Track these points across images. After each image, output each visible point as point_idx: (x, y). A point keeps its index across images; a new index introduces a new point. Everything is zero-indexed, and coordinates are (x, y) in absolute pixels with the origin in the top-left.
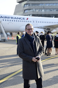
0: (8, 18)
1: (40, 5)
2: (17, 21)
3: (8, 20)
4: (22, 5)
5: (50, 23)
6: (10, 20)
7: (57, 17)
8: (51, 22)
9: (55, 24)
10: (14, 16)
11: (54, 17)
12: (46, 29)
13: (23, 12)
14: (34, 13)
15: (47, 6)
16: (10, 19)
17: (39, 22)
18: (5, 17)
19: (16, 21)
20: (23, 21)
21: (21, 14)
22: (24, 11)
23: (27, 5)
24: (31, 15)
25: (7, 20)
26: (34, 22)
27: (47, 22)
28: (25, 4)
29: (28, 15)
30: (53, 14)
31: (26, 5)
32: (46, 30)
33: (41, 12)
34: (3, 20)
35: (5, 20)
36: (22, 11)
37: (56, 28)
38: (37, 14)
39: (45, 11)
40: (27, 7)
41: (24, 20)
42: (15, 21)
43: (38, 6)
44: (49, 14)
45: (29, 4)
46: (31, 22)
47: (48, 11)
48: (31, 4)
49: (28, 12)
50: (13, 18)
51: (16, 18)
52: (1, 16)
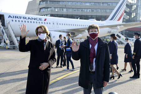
0: (19, 18)
1: (61, 3)
2: (31, 22)
3: (19, 21)
4: (37, 2)
5: (75, 25)
6: (22, 21)
7: (82, 19)
9: (81, 27)
10: (28, 16)
11: (80, 19)
13: (38, 11)
15: (70, 4)
16: (22, 19)
17: (60, 24)
19: (30, 22)
20: (39, 23)
21: (35, 14)
22: (39, 9)
23: (44, 3)
24: (50, 15)
25: (17, 21)
26: (53, 24)
27: (70, 25)
28: (40, 1)
29: (45, 15)
30: (77, 15)
31: (41, 3)
33: (62, 11)
34: (13, 21)
35: (14, 21)
37: (82, 33)
38: (57, 15)
39: (67, 10)
40: (44, 5)
41: (41, 22)
42: (28, 22)
43: (57, 4)
44: (72, 15)
45: (46, 1)
46: (50, 23)
47: (71, 10)
48: (49, 1)
49: (45, 11)
50: (26, 18)
51: (30, 19)
52: (10, 16)
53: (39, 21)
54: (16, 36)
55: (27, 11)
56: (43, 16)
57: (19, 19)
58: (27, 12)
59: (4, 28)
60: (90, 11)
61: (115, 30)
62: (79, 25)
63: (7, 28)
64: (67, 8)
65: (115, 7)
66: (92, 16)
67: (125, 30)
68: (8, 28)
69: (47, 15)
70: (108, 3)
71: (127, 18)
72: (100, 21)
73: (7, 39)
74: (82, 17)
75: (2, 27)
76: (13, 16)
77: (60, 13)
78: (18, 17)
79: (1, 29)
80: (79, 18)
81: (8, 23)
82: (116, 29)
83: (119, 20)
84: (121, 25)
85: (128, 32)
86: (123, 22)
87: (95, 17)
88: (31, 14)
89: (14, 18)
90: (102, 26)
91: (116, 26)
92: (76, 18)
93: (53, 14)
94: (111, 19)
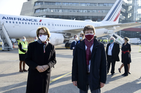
0: (13, 19)
1: (56, 4)
2: (26, 23)
3: (13, 22)
4: (32, 3)
6: (17, 23)
7: (78, 20)
8: (71, 26)
9: (77, 28)
11: (75, 20)
12: (66, 34)
13: (33, 12)
14: (48, 14)
15: (65, 5)
16: (17, 20)
17: (56, 25)
18: (9, 18)
19: (24, 23)
20: (34, 24)
21: (31, 15)
22: (34, 10)
23: (39, 4)
24: (45, 16)
25: (12, 22)
26: (49, 25)
27: (66, 26)
28: (35, 2)
29: (40, 16)
30: (73, 16)
31: (37, 4)
32: (66, 35)
34: (7, 22)
38: (53, 16)
39: (63, 11)
40: (39, 6)
41: (36, 23)
42: (23, 23)
43: (53, 5)
44: (68, 16)
45: (42, 2)
46: (45, 24)
47: (67, 11)
48: (44, 2)
49: (40, 12)
50: (20, 19)
51: (25, 20)
52: (4, 17)
53: (34, 22)
54: (11, 38)
55: (21, 12)
56: (39, 17)
57: (14, 21)
58: (22, 14)
60: (86, 11)
61: (112, 31)
62: (75, 26)
63: (1, 30)
64: (62, 9)
65: (111, 7)
66: (88, 16)
67: (121, 31)
68: (3, 30)
69: (42, 16)
70: (104, 3)
71: (123, 19)
72: (97, 22)
73: (1, 41)
74: (77, 18)
76: (8, 18)
77: (56, 14)
78: (12, 19)
82: (112, 29)
83: (115, 20)
84: (117, 26)
85: (124, 32)
86: (119, 23)
87: (91, 17)
88: (26, 15)
89: (8, 19)
90: (98, 27)
91: (112, 26)
92: (72, 19)
93: (48, 15)
94: (108, 20)
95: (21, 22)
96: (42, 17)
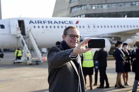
0: (43, 22)
2: (58, 27)
3: (43, 27)
5: (120, 27)
6: (47, 27)
9: (130, 29)
10: (54, 19)
12: (113, 38)
13: (69, 12)
14: (89, 12)
17: (98, 27)
19: (56, 27)
21: (65, 15)
22: (70, 9)
24: (84, 16)
25: (41, 27)
26: (89, 27)
27: (113, 27)
29: (77, 16)
30: (124, 12)
32: (113, 40)
33: (101, 9)
34: (35, 27)
35: (37, 27)
36: (68, 10)
37: (132, 37)
38: (95, 14)
39: (108, 6)
40: (76, 2)
42: (54, 27)
44: (117, 13)
46: (84, 27)
47: (115, 6)
49: (77, 10)
50: (51, 22)
51: (57, 23)
52: (31, 21)
53: (69, 25)
55: (54, 13)
56: (76, 18)
57: (43, 25)
58: (54, 15)
59: (24, 38)
62: (126, 27)
63: (28, 37)
64: (108, 4)
68: (30, 37)
69: (80, 15)
73: (28, 52)
74: (131, 14)
75: (22, 36)
76: (35, 21)
77: (99, 11)
78: (41, 22)
79: (21, 39)
80: (126, 16)
81: (28, 30)
88: (59, 17)
89: (36, 23)
92: (123, 16)
93: (88, 14)
95: (52, 25)
96: (80, 17)
